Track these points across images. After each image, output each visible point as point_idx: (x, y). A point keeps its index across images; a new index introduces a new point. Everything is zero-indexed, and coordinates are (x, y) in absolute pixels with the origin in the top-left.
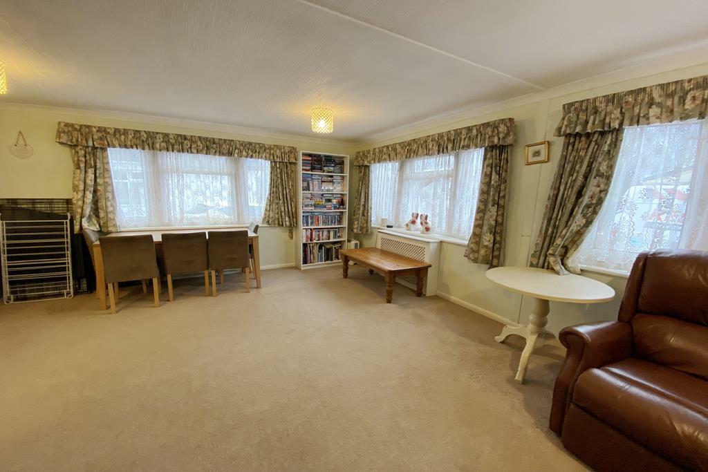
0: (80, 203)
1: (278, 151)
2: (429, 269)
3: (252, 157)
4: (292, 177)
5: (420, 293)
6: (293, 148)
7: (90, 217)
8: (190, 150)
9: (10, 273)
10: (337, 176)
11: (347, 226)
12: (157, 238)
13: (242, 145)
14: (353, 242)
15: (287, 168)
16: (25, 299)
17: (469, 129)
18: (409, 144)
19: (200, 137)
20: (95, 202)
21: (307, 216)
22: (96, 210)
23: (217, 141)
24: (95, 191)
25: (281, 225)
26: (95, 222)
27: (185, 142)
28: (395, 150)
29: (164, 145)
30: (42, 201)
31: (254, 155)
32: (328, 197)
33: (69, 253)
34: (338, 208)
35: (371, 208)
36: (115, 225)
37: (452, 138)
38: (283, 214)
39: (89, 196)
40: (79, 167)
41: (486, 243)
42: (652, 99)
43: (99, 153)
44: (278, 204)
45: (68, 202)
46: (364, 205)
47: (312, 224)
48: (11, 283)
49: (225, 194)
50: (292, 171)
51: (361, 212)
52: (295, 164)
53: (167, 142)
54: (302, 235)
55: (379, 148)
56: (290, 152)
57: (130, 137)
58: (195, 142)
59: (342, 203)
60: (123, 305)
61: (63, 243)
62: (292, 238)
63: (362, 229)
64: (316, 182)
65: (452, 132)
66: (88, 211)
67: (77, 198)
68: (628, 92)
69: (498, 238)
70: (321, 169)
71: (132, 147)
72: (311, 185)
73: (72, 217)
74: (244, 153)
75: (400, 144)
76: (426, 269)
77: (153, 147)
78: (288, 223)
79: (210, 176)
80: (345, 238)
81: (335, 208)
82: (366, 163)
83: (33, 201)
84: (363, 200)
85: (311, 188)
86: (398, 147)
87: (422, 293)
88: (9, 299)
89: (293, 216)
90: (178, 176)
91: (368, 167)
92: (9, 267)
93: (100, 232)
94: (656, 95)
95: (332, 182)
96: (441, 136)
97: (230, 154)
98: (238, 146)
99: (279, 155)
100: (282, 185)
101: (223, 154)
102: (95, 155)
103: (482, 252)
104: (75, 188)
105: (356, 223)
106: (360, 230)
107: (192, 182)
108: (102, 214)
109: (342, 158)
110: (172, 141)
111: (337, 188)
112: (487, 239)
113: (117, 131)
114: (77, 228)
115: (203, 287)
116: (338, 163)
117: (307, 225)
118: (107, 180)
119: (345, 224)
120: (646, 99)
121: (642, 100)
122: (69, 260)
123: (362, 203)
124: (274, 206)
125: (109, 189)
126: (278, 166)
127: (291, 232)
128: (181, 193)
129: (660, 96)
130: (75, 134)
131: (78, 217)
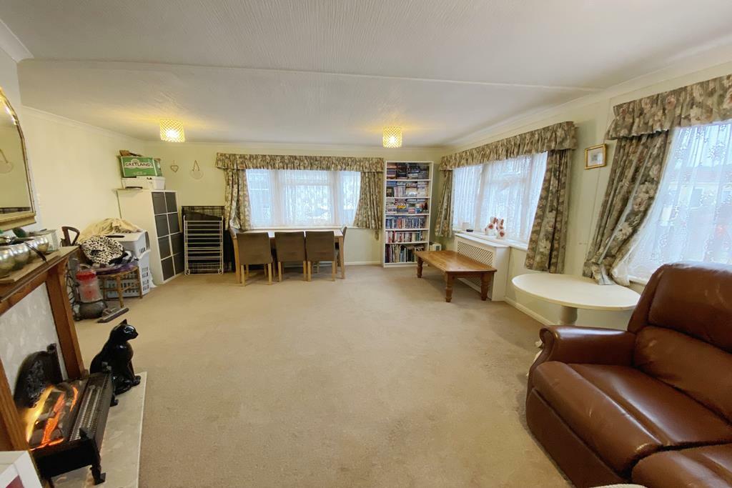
0: (229, 209)
1: (367, 162)
2: (495, 274)
3: (345, 169)
4: (378, 185)
5: (484, 296)
6: (380, 159)
7: (234, 219)
8: (299, 168)
9: (189, 255)
10: (421, 182)
11: (429, 229)
12: (272, 235)
13: (337, 160)
14: (435, 245)
15: (374, 177)
16: (196, 273)
17: (532, 134)
18: (483, 149)
19: (306, 156)
20: (238, 208)
21: (391, 220)
22: (238, 214)
23: (318, 159)
24: (238, 201)
25: (367, 227)
26: (238, 222)
27: (296, 161)
28: (472, 155)
29: (281, 164)
30: (208, 208)
31: (347, 168)
32: (412, 201)
33: (222, 243)
34: (421, 212)
35: (453, 212)
36: (249, 225)
37: (518, 142)
38: (370, 218)
39: (234, 204)
40: (229, 185)
41: (541, 250)
42: (693, 99)
43: (241, 173)
44: (365, 209)
45: (222, 208)
46: (447, 209)
47: (395, 226)
48: (189, 261)
49: (325, 201)
50: (380, 179)
51: (443, 216)
52: (382, 173)
53: (283, 162)
54: (385, 237)
55: (459, 154)
56: (377, 163)
57: (259, 160)
58: (303, 161)
59: (425, 207)
60: (249, 282)
61: (218, 237)
62: (377, 238)
63: (443, 232)
64: (400, 189)
65: (518, 137)
66: (233, 215)
67: (227, 205)
68: (671, 91)
69: (556, 245)
70: (405, 176)
71: (260, 168)
72: (395, 191)
73: (224, 219)
74: (339, 167)
75: (476, 149)
76: (492, 273)
77: (274, 167)
78: (373, 226)
79: (315, 187)
80: (427, 241)
81: (419, 212)
82: (448, 168)
83: (203, 208)
84: (445, 204)
85: (395, 194)
86: (474, 152)
87: (487, 297)
88: (187, 271)
89: (378, 219)
90: (291, 188)
91: (452, 171)
92: (189, 251)
93: (240, 229)
94: (696, 94)
95: (417, 187)
96: (508, 141)
97: (328, 168)
98: (334, 161)
99: (368, 166)
100: (370, 192)
101: (323, 169)
102: (238, 175)
103: (538, 258)
104: (226, 200)
105: (438, 226)
106: (442, 234)
107: (302, 192)
108: (242, 217)
109: (427, 164)
110: (287, 161)
111: (421, 193)
112: (544, 246)
113: (251, 156)
114: (227, 226)
115: (302, 275)
116: (422, 169)
117: (391, 228)
118: (245, 192)
119: (428, 227)
120: (688, 99)
121: (684, 100)
122: (221, 248)
123: (445, 206)
124: (363, 211)
125: (246, 199)
126: (367, 175)
127: (377, 234)
128: (294, 201)
129: (701, 95)
130: (226, 161)
131: (227, 218)
